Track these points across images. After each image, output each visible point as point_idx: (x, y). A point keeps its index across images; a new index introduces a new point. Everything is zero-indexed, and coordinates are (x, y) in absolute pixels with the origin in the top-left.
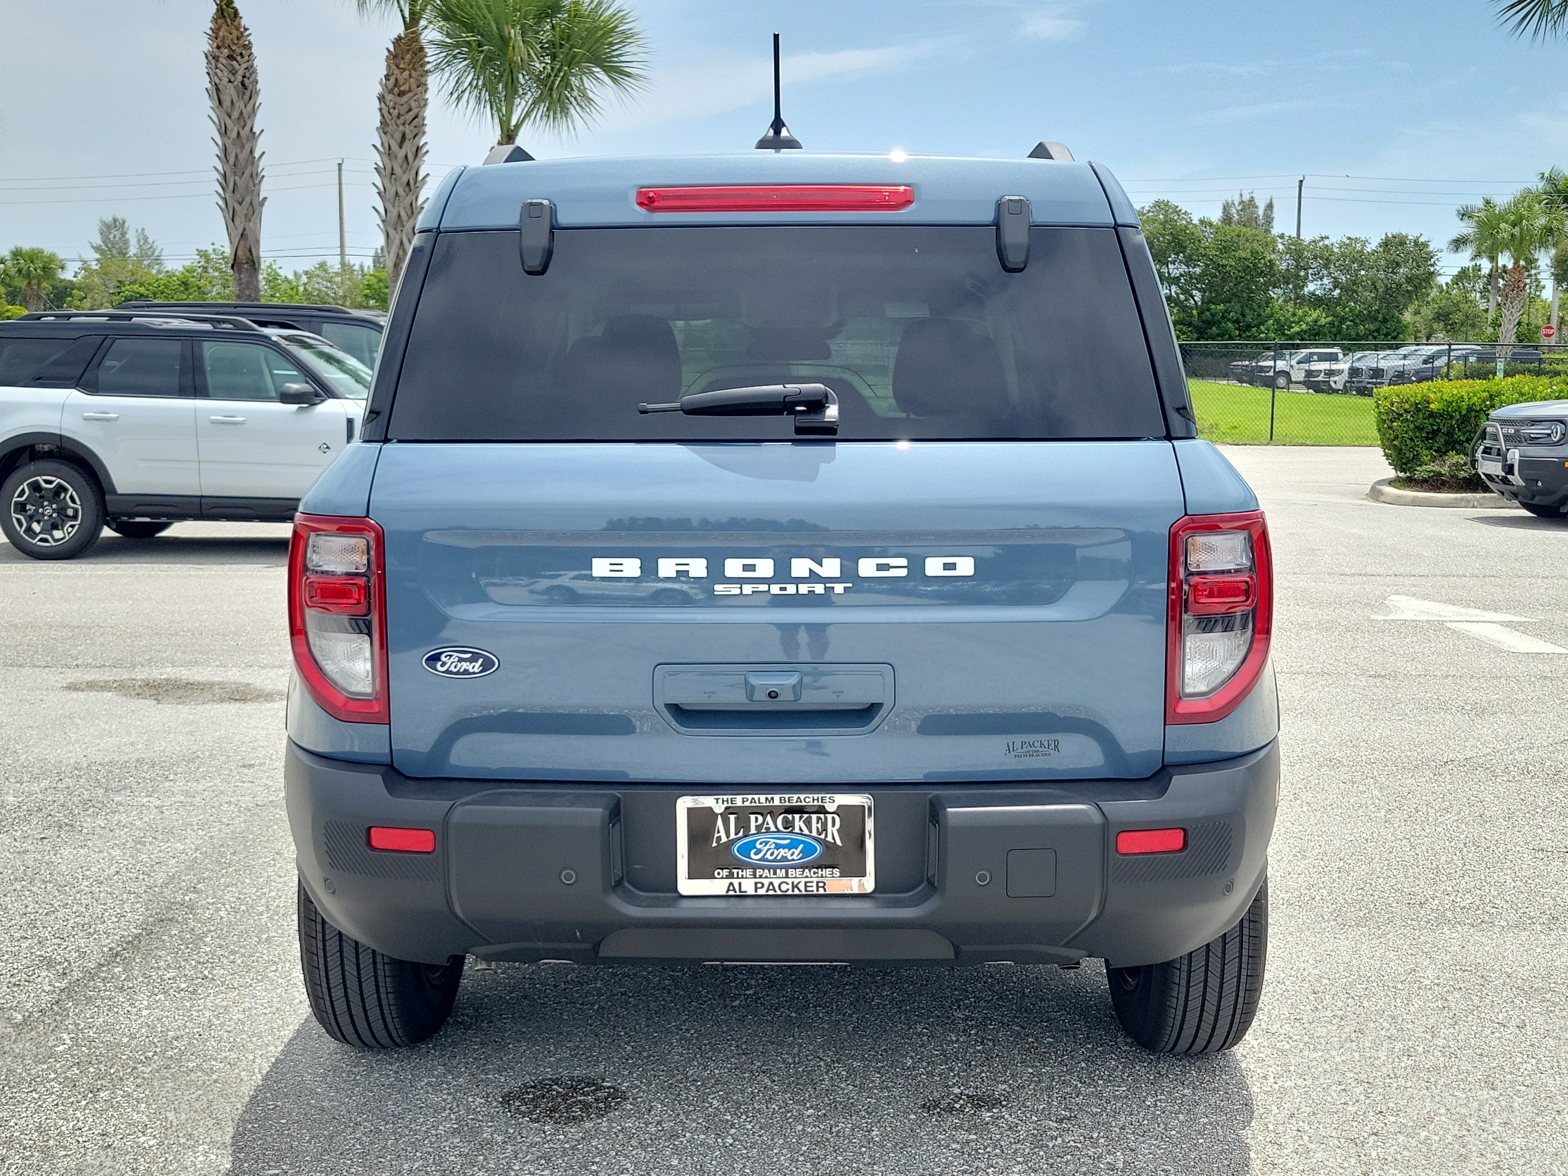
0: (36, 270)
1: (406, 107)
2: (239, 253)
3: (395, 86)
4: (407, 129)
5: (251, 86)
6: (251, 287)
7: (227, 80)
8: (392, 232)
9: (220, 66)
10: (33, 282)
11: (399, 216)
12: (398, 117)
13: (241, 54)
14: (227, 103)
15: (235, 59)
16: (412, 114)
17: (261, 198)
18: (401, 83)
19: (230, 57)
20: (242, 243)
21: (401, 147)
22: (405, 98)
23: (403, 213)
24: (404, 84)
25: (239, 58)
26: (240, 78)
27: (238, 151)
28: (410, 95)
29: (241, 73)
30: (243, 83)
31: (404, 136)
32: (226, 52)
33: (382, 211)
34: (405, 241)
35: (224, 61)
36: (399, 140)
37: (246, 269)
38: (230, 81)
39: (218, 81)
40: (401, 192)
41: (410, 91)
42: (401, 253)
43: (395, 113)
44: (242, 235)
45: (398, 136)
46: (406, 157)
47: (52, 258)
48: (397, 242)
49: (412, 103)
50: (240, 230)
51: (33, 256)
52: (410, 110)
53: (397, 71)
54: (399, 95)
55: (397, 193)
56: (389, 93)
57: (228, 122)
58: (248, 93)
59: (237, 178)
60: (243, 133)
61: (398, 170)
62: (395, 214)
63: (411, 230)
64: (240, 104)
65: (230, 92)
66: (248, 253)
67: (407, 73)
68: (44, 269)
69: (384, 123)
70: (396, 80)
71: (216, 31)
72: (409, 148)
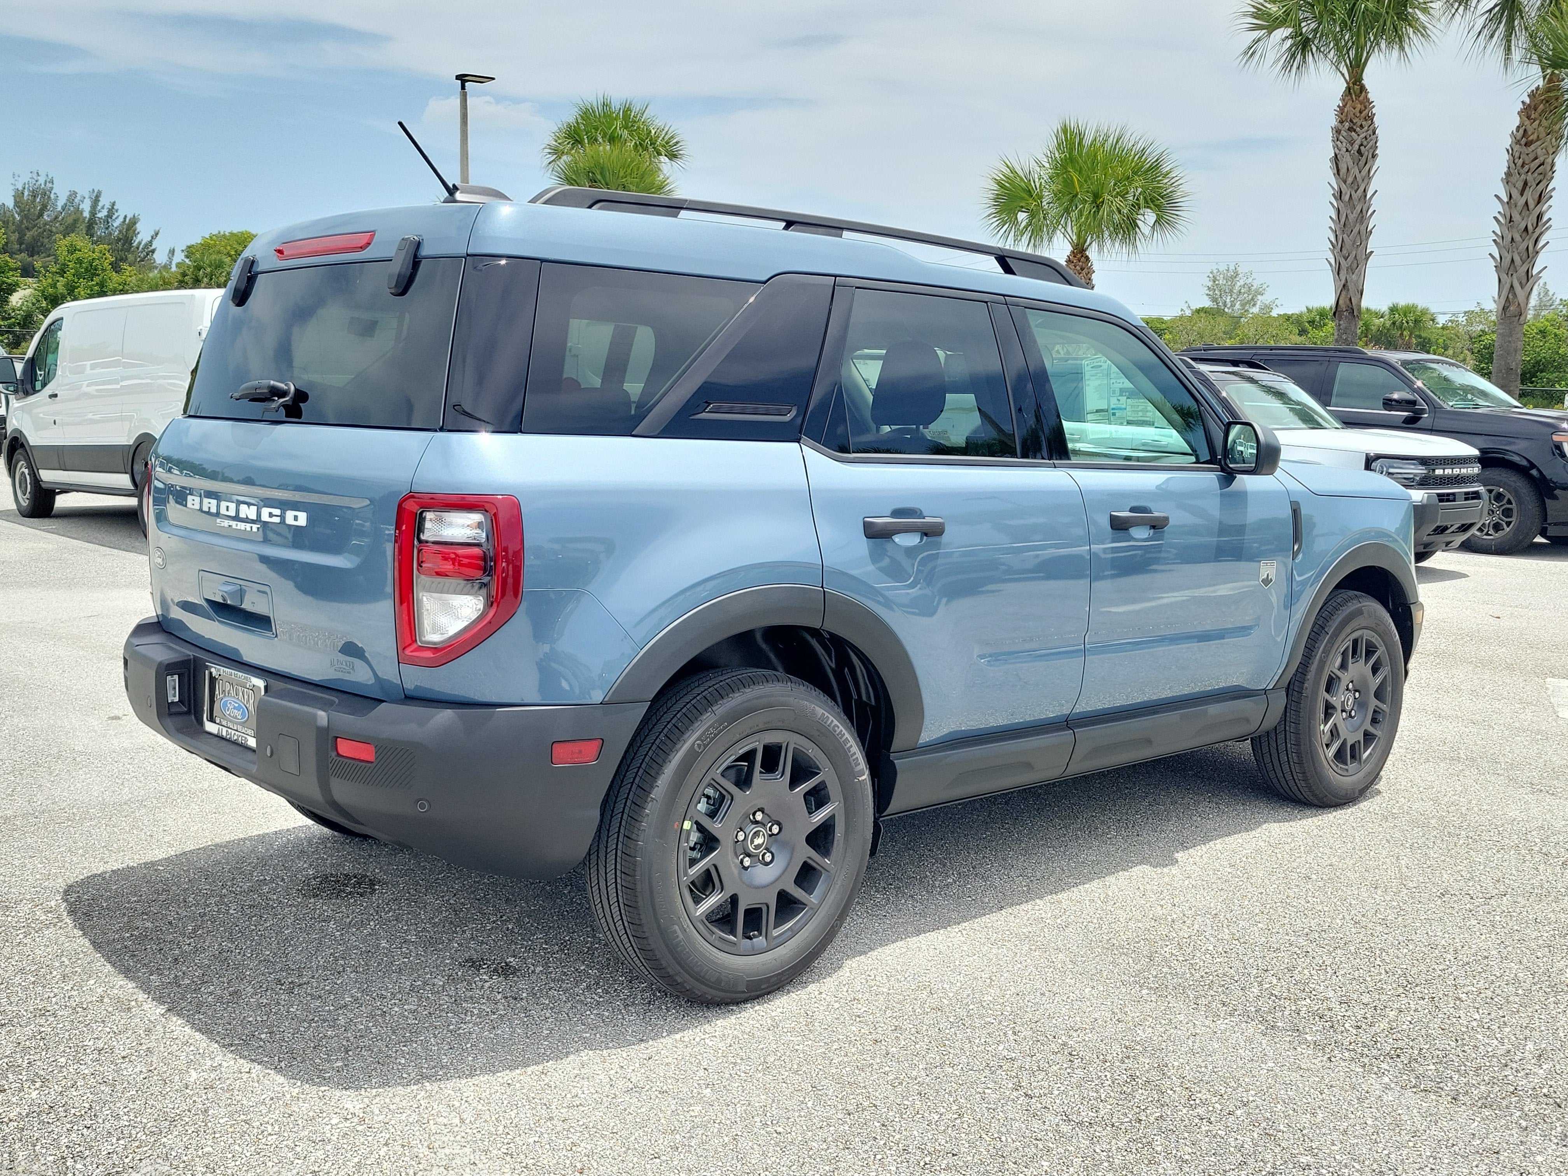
0: (1407, 323)
1: (1532, 156)
2: (1341, 302)
3: (1523, 136)
4: (1530, 177)
5: (1366, 153)
6: (1348, 331)
7: (1345, 150)
8: (1504, 277)
9: (1341, 137)
10: (1405, 333)
11: (1512, 260)
12: (1523, 166)
13: (1361, 126)
14: (1343, 171)
15: (1355, 131)
16: (1537, 162)
17: (1368, 251)
18: (1530, 133)
19: (1351, 129)
20: (1344, 293)
21: (1522, 195)
22: (1533, 147)
23: (1517, 259)
24: (1533, 133)
25: (1358, 129)
26: (1356, 147)
27: (1349, 212)
28: (1539, 143)
29: (1358, 142)
30: (1359, 151)
31: (1526, 184)
32: (1347, 125)
33: (1497, 257)
34: (1516, 285)
35: (1345, 134)
36: (1520, 188)
37: (1346, 317)
38: (1347, 150)
39: (1337, 152)
40: (1517, 238)
41: (1538, 139)
42: (1511, 296)
43: (1520, 162)
44: (1344, 286)
45: (1520, 185)
46: (1526, 203)
47: (1424, 312)
48: (1508, 286)
49: (1539, 151)
50: (1343, 282)
51: (1408, 310)
52: (1536, 158)
53: (1527, 122)
54: (1526, 145)
55: (1512, 239)
56: (1516, 143)
57: (1344, 188)
58: (1363, 159)
59: (1345, 236)
60: (1355, 196)
61: (1516, 217)
62: (1509, 259)
63: (1524, 274)
64: (1355, 171)
65: (1347, 160)
66: (1348, 302)
67: (1537, 122)
68: (1417, 322)
69: (1508, 174)
70: (1525, 130)
71: (1341, 109)
72: (1530, 196)
